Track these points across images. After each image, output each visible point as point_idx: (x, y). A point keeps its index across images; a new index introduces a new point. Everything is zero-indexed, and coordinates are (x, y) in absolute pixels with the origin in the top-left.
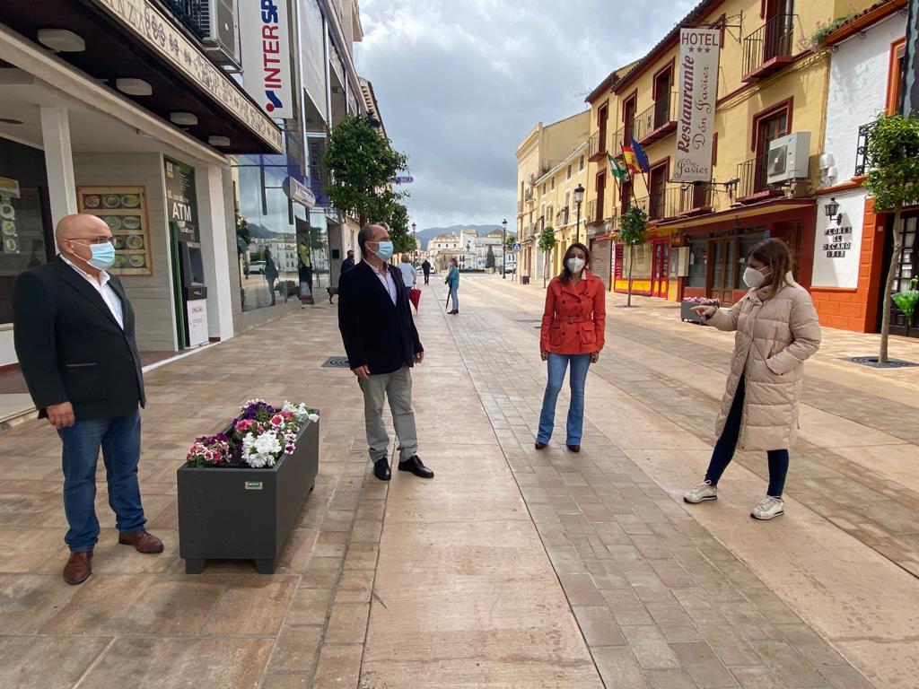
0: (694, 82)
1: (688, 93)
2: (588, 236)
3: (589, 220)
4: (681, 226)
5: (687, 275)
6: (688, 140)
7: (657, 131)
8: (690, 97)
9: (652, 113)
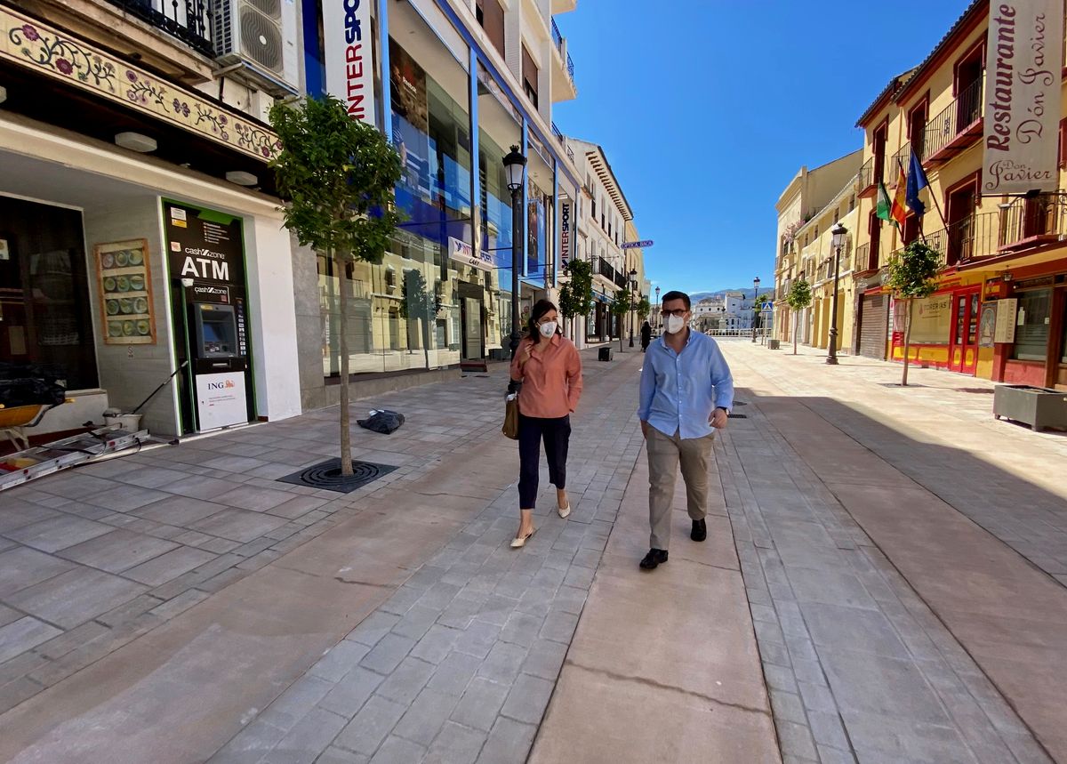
0: (1015, 44)
1: (1005, 61)
2: (856, 291)
3: (859, 270)
4: (1001, 266)
5: (1012, 341)
6: (1008, 132)
7: (960, 135)
8: (1010, 67)
9: (953, 115)
